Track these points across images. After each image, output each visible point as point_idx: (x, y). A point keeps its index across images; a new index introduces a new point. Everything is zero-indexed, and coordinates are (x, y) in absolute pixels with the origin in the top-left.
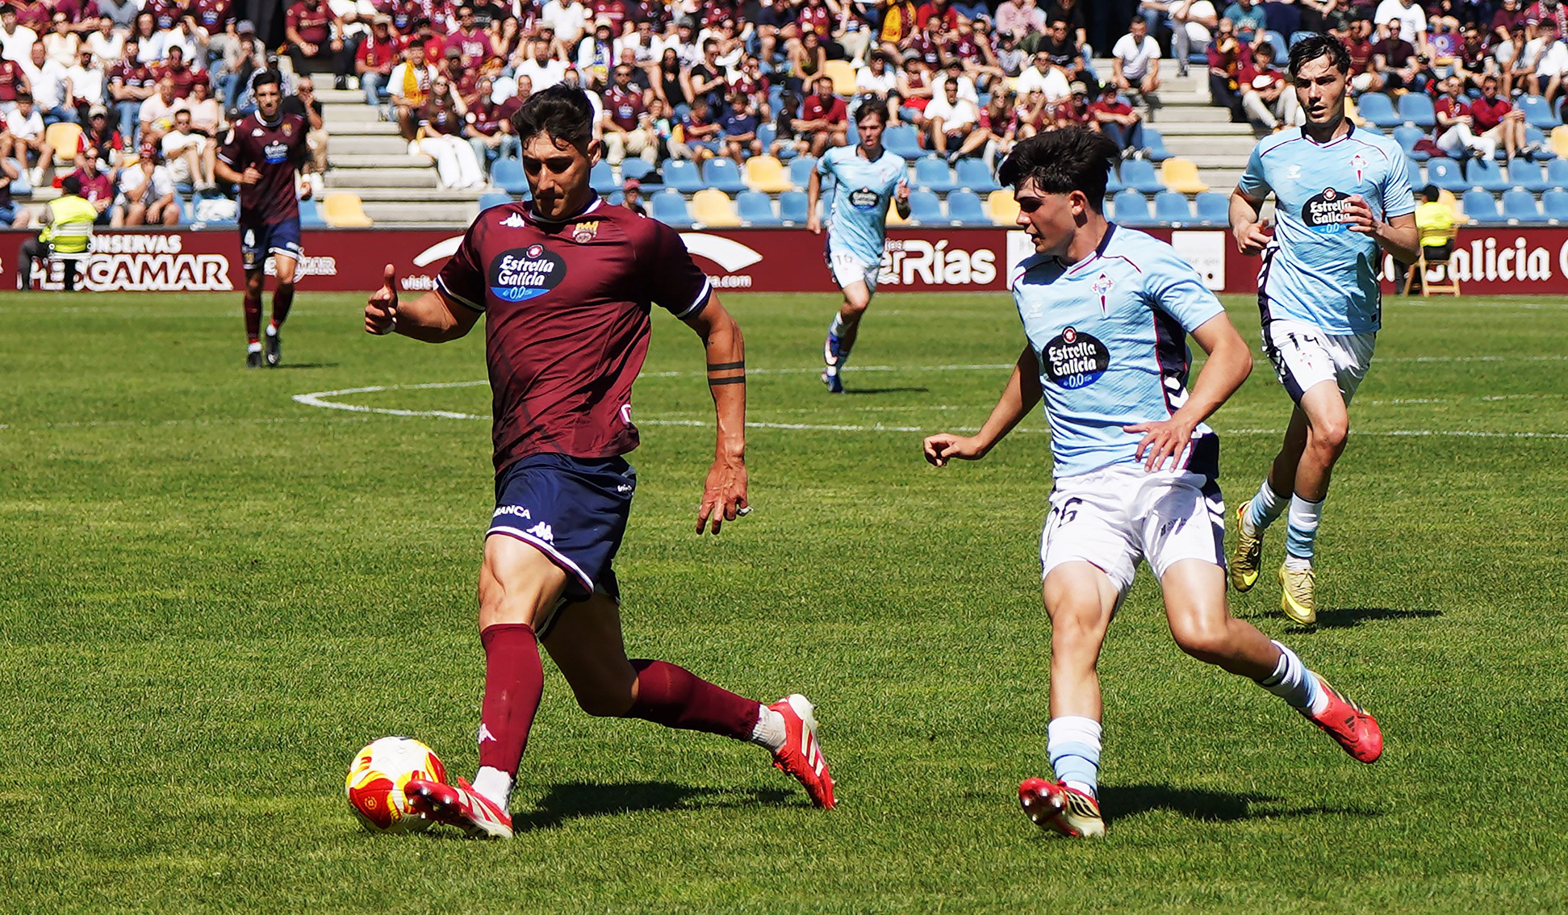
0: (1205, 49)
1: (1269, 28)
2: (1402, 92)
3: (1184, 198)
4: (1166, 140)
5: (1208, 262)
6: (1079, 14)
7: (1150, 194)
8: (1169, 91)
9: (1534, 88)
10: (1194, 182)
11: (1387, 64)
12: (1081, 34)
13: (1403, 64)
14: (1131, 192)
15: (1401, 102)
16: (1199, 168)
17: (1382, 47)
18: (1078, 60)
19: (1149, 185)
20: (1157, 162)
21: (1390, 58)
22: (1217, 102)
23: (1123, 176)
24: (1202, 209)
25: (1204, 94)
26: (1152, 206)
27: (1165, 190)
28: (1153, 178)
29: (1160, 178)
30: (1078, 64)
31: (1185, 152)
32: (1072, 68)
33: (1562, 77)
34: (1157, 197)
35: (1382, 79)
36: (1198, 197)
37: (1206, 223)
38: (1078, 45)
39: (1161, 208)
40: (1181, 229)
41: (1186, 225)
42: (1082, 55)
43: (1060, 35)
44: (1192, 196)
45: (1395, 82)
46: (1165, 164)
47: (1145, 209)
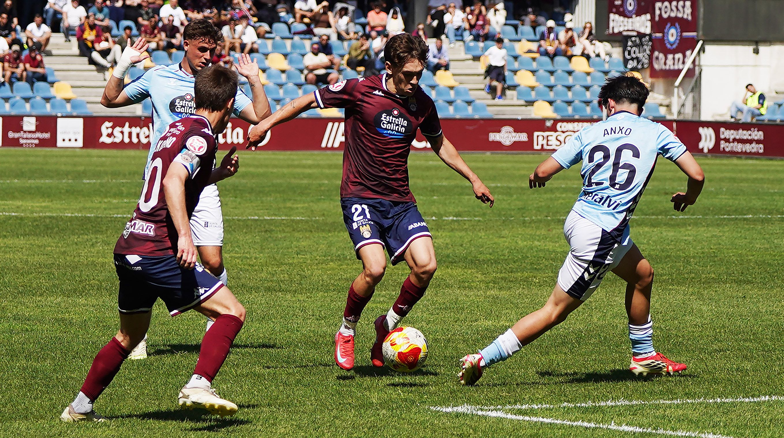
0: (77, 29)
1: (111, 18)
2: (174, 51)
3: (64, 102)
4: (56, 73)
5: (75, 133)
6: (15, 11)
7: (47, 99)
8: (58, 49)
9: (238, 49)
10: (69, 94)
11: (167, 36)
12: (15, 20)
13: (174, 37)
14: (38, 98)
15: (173, 56)
16: (72, 87)
17: (164, 29)
18: (13, 33)
19: (47, 95)
20: (52, 84)
21: (168, 34)
22: (82, 54)
23: (35, 91)
24: (73, 107)
25: (76, 50)
26: (48, 106)
27: (55, 97)
28: (49, 91)
29: (53, 92)
30: (13, 35)
31: (66, 79)
32: (10, 38)
33: (253, 43)
34: (51, 101)
35: (163, 44)
36: (71, 101)
37: (75, 114)
38: (13, 26)
39: (53, 107)
40: (62, 117)
41: (64, 114)
42: (15, 30)
43: (4, 21)
44: (68, 100)
45: (170, 46)
46: (55, 85)
47: (45, 107)
